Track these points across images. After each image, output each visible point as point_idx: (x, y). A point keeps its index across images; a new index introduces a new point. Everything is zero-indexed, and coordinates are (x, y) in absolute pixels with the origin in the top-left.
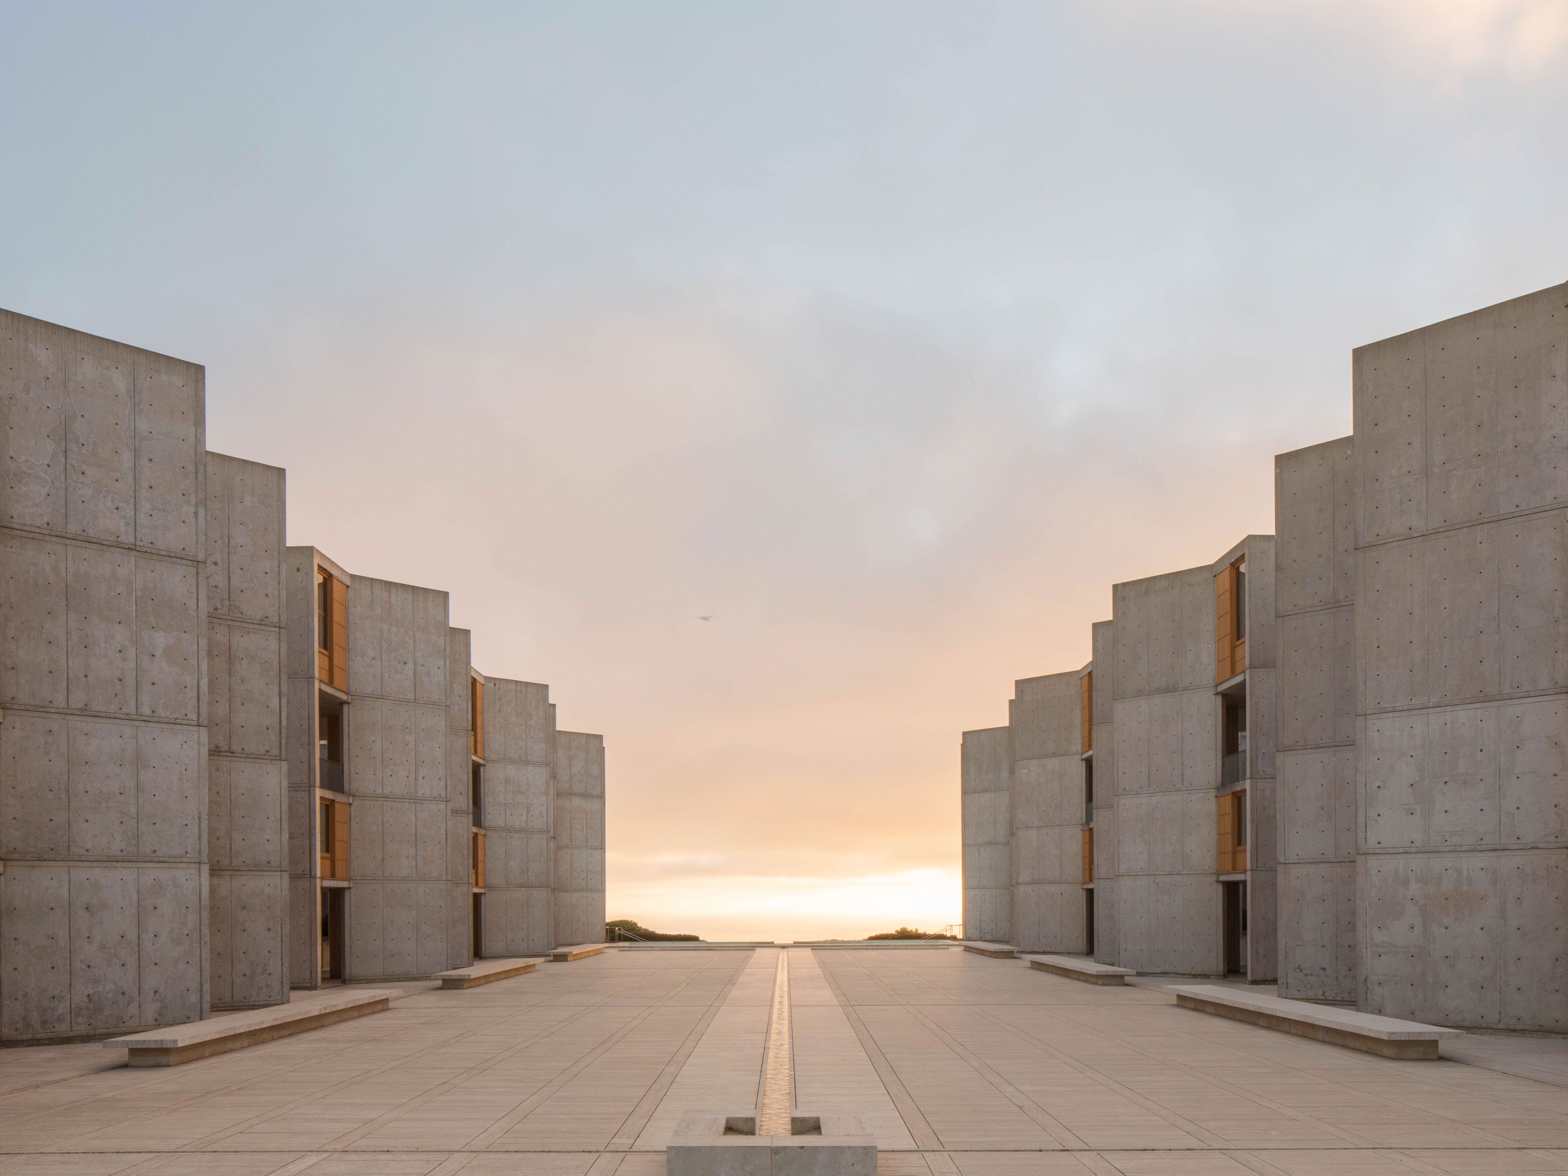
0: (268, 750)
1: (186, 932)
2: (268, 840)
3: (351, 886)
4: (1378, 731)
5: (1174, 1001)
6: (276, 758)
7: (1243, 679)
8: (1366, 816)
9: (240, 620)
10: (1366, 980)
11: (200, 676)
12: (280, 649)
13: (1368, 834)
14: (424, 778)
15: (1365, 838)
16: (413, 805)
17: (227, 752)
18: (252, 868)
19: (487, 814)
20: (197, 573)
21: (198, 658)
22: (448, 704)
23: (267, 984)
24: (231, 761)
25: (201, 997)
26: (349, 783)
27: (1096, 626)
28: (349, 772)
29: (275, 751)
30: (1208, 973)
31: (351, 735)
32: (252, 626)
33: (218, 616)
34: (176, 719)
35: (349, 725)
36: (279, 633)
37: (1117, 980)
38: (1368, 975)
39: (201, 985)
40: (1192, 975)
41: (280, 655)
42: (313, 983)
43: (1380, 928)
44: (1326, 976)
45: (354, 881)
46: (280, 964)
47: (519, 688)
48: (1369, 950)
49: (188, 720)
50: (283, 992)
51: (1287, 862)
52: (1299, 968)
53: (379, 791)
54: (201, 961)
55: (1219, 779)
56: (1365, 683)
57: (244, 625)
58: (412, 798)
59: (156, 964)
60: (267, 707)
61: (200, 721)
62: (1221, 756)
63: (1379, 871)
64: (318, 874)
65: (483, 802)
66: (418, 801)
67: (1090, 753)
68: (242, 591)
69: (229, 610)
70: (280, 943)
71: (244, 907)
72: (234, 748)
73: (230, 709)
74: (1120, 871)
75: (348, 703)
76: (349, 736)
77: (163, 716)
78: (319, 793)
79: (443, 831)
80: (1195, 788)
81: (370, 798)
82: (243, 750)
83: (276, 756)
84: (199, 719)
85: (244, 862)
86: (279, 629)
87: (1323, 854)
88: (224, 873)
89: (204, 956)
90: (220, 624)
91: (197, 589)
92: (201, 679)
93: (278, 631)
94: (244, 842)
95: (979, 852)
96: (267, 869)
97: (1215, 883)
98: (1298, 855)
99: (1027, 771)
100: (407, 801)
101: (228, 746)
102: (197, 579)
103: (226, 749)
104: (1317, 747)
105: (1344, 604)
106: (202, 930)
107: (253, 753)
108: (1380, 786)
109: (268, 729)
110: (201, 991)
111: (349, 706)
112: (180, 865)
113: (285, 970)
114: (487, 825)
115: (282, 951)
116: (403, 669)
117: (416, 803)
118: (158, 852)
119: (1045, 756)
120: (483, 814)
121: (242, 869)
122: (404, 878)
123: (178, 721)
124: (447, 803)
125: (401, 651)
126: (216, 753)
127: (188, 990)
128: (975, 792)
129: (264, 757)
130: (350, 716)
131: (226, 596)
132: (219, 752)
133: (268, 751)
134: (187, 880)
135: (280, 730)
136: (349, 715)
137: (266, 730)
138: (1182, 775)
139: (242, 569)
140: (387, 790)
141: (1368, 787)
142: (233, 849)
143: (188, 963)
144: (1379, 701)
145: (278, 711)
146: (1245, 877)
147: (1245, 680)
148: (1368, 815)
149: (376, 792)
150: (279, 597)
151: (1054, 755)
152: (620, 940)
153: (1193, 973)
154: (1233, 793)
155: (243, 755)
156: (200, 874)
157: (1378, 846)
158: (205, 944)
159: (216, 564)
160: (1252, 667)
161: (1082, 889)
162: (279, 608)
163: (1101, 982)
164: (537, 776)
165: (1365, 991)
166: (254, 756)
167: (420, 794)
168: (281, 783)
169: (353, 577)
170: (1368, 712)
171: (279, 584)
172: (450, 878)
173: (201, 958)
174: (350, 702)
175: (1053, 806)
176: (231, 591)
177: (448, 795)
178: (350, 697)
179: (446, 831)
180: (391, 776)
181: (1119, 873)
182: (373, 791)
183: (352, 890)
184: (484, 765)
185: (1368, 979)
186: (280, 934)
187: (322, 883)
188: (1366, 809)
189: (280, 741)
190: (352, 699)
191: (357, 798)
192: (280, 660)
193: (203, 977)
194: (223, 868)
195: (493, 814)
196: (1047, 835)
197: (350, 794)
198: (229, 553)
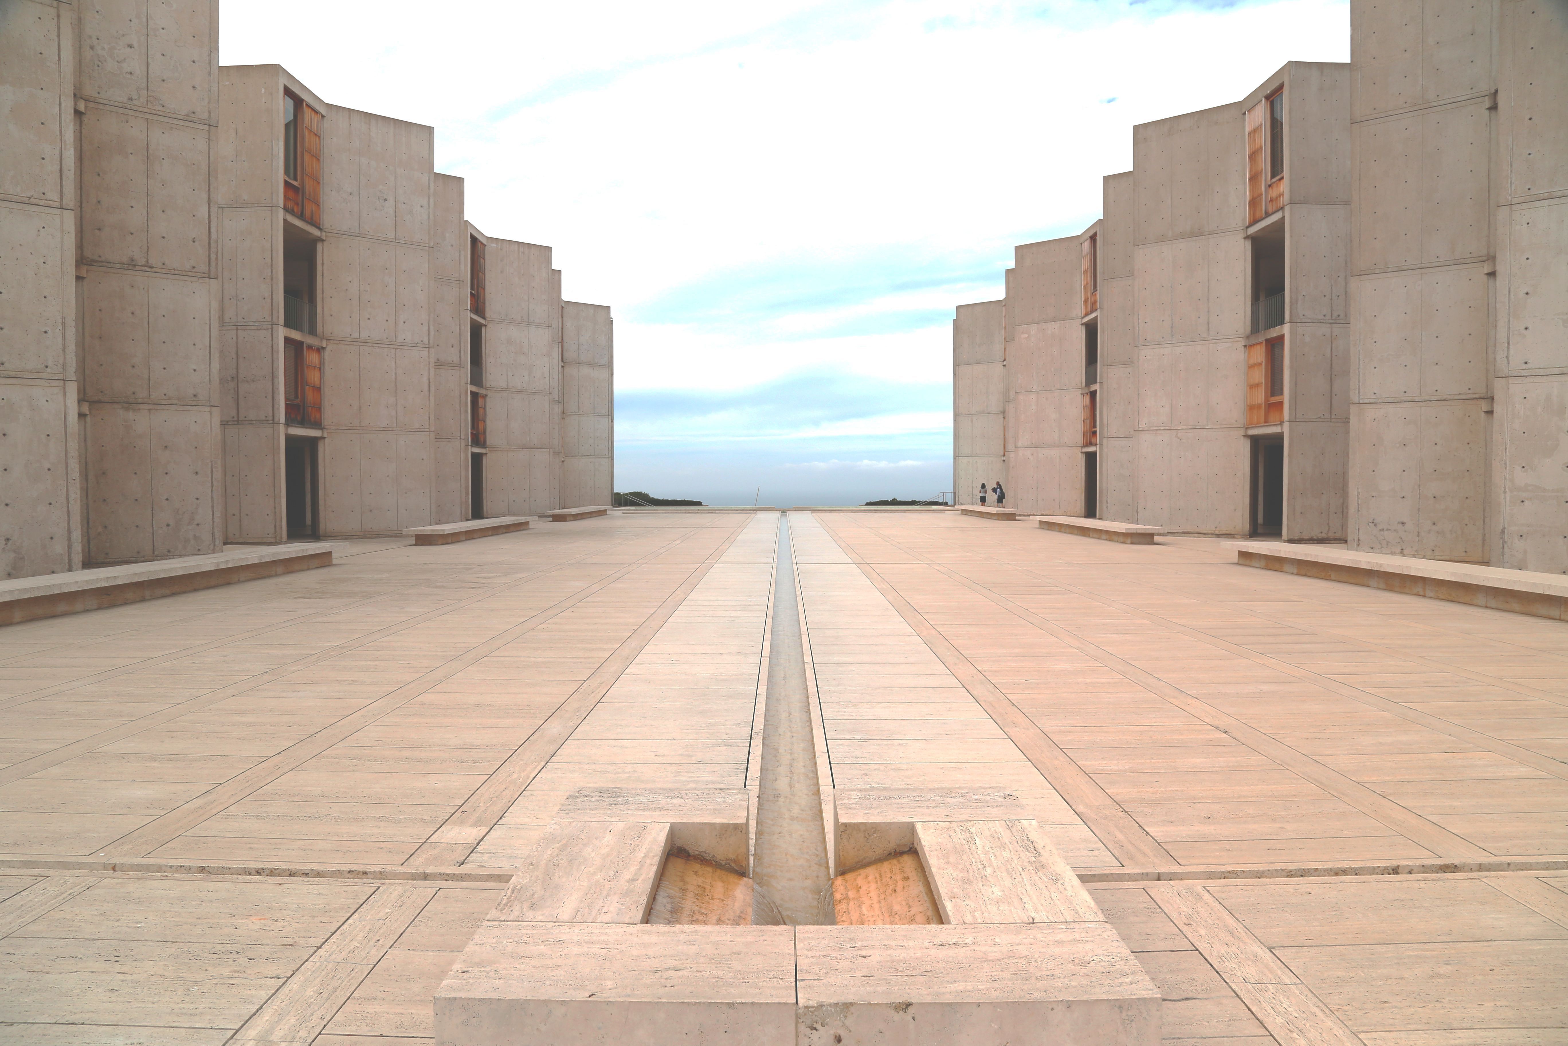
0: (194, 265)
1: (47, 465)
2: (195, 370)
3: (325, 435)
4: (1528, 224)
5: (1235, 557)
6: (203, 275)
7: (1281, 216)
8: (1509, 331)
9: (161, 113)
10: (1503, 532)
11: (63, 146)
12: (209, 150)
13: (1512, 351)
14: (404, 322)
15: (1507, 357)
16: (393, 351)
17: (145, 266)
18: (175, 402)
19: (488, 374)
20: (58, 16)
21: (60, 123)
22: (432, 245)
23: (195, 535)
24: (148, 277)
25: (70, 547)
26: (323, 326)
27: (1108, 180)
28: (323, 314)
29: (203, 268)
30: (1233, 533)
31: (325, 275)
32: (175, 122)
33: (133, 108)
34: (30, 198)
35: (323, 264)
36: (209, 131)
37: (1147, 538)
38: (1506, 526)
39: (69, 531)
40: (1216, 534)
41: (209, 157)
42: (278, 538)
43: (1523, 467)
44: (1405, 531)
45: (329, 431)
46: (211, 513)
47: (522, 250)
48: (1508, 495)
49: (46, 200)
50: (214, 545)
51: (1361, 401)
52: (1373, 523)
53: (356, 335)
54: (68, 503)
55: (1249, 329)
56: (1511, 165)
57: (166, 120)
58: (392, 343)
59: (7, 505)
60: (194, 216)
61: (64, 202)
62: (1250, 303)
63: (1525, 398)
64: (282, 419)
65: (484, 363)
66: (398, 347)
67: (1093, 316)
68: (163, 81)
69: (147, 101)
70: (210, 489)
71: (166, 447)
72: (152, 262)
73: (148, 217)
74: (1140, 426)
75: (323, 241)
76: (323, 275)
77: (11, 193)
78: (282, 332)
79: (425, 379)
80: (1222, 337)
81: (346, 343)
82: (164, 264)
83: (204, 273)
84: (61, 199)
85: (165, 395)
86: (209, 128)
87: (1405, 392)
88: (141, 406)
89: (72, 496)
90: (136, 117)
91: (59, 36)
92: (65, 149)
93: (207, 129)
94: (165, 371)
95: (972, 421)
96: (194, 403)
97: (1242, 437)
98: (1375, 394)
99: (1027, 336)
100: (386, 346)
101: (145, 260)
102: (58, 22)
103: (143, 263)
104: (1400, 270)
105: (1435, 104)
106: (69, 464)
107: (176, 269)
108: (1529, 292)
109: (194, 242)
110: (69, 539)
111: (323, 243)
112: (39, 382)
113: (217, 520)
114: (488, 385)
115: (212, 498)
116: (383, 207)
117: (396, 349)
118: (6, 365)
119: (1046, 321)
120: (484, 374)
121: (164, 402)
122: (383, 429)
123: (33, 201)
124: (430, 349)
125: (381, 187)
126: (130, 267)
127: (52, 538)
128: (968, 364)
129: (190, 274)
130: (325, 255)
131: (144, 85)
132: (135, 266)
133: (194, 267)
134: (47, 401)
135: (209, 243)
136: (323, 253)
137: (192, 243)
138: (1208, 323)
139: (163, 55)
140: (364, 335)
141: (1512, 294)
142: (151, 379)
143: (50, 504)
144: (1529, 187)
145: (207, 222)
146: (1282, 429)
147: (1283, 217)
148: (1511, 329)
149: (352, 336)
150: (209, 90)
151: (1054, 320)
152: (626, 505)
153: (1217, 532)
154: (1267, 341)
155: (164, 271)
156: (65, 395)
157: (1525, 366)
158: (73, 481)
159: (130, 46)
160: (1292, 202)
161: (1081, 452)
162: (209, 103)
163: (1129, 541)
164: (540, 338)
165: (1502, 546)
166: (176, 272)
167: (400, 339)
168: (210, 304)
169: (330, 106)
170: (1515, 201)
171: (209, 75)
172: (433, 429)
173: (68, 499)
174: (324, 239)
175: (1052, 369)
176: (149, 80)
177: (431, 341)
178: (324, 234)
179: (429, 379)
180: (369, 319)
181: (1139, 427)
182: (349, 336)
183: (326, 440)
184: (486, 326)
185: (1506, 531)
186: (210, 479)
187: (287, 430)
188: (1509, 321)
189: (209, 256)
190: (326, 236)
191: (332, 342)
192: (209, 162)
193: (71, 523)
194: (140, 401)
195: (494, 374)
196: (1047, 399)
197: (323, 338)
198: (147, 35)
